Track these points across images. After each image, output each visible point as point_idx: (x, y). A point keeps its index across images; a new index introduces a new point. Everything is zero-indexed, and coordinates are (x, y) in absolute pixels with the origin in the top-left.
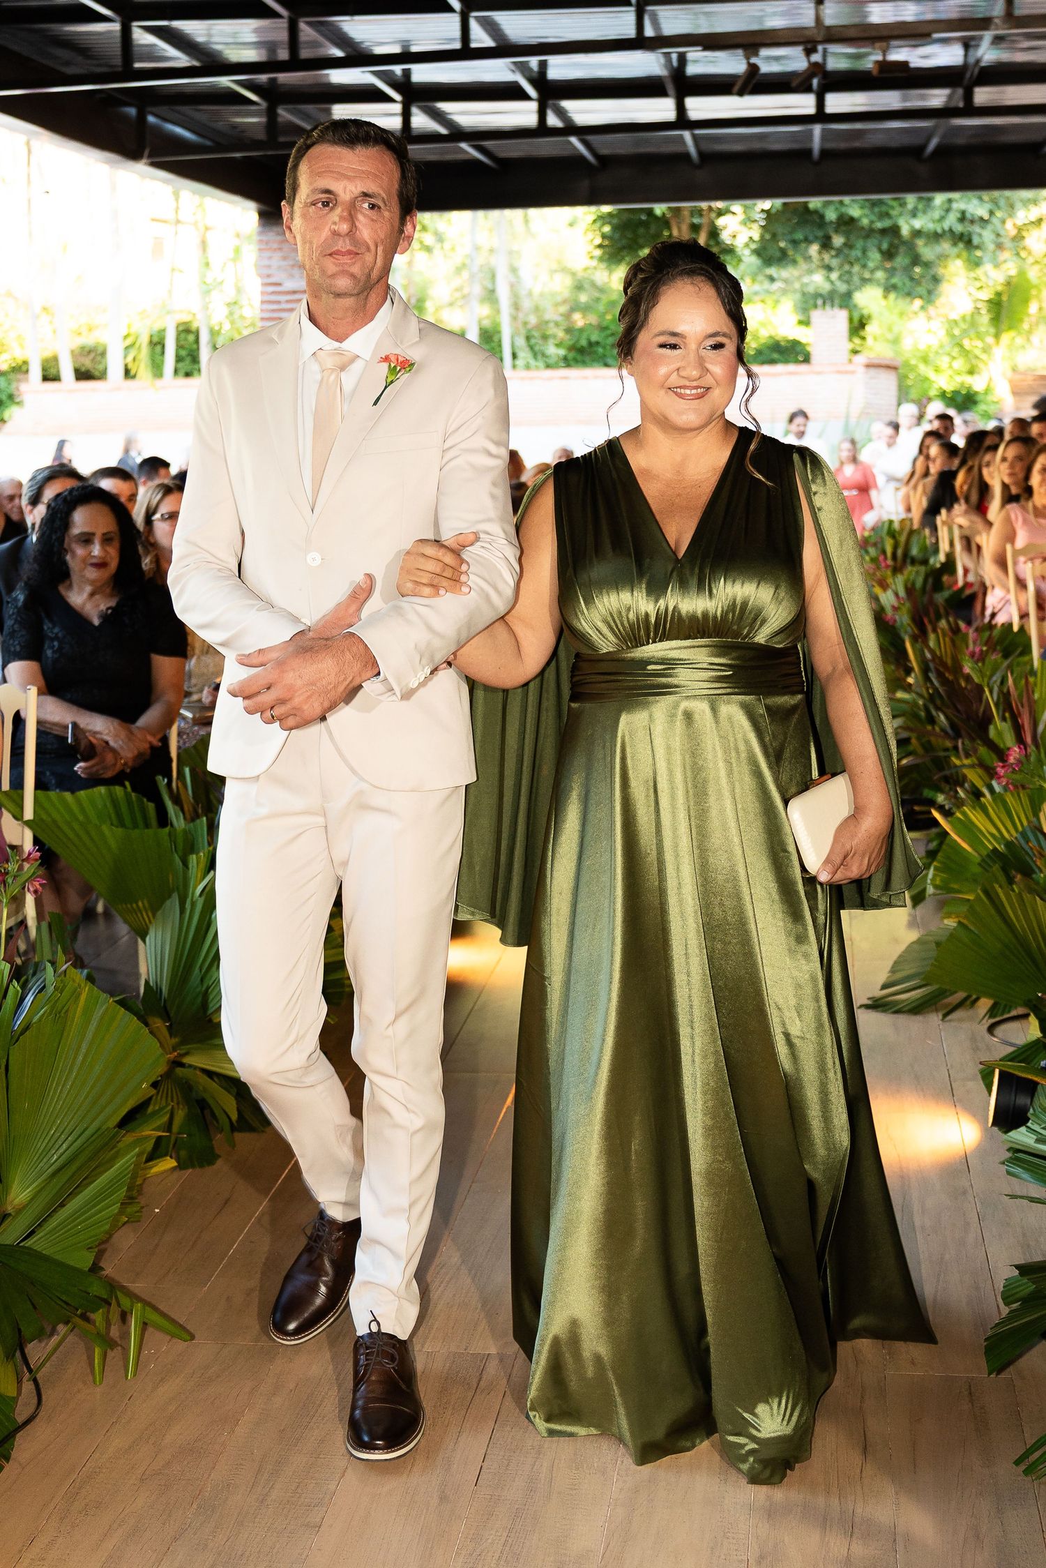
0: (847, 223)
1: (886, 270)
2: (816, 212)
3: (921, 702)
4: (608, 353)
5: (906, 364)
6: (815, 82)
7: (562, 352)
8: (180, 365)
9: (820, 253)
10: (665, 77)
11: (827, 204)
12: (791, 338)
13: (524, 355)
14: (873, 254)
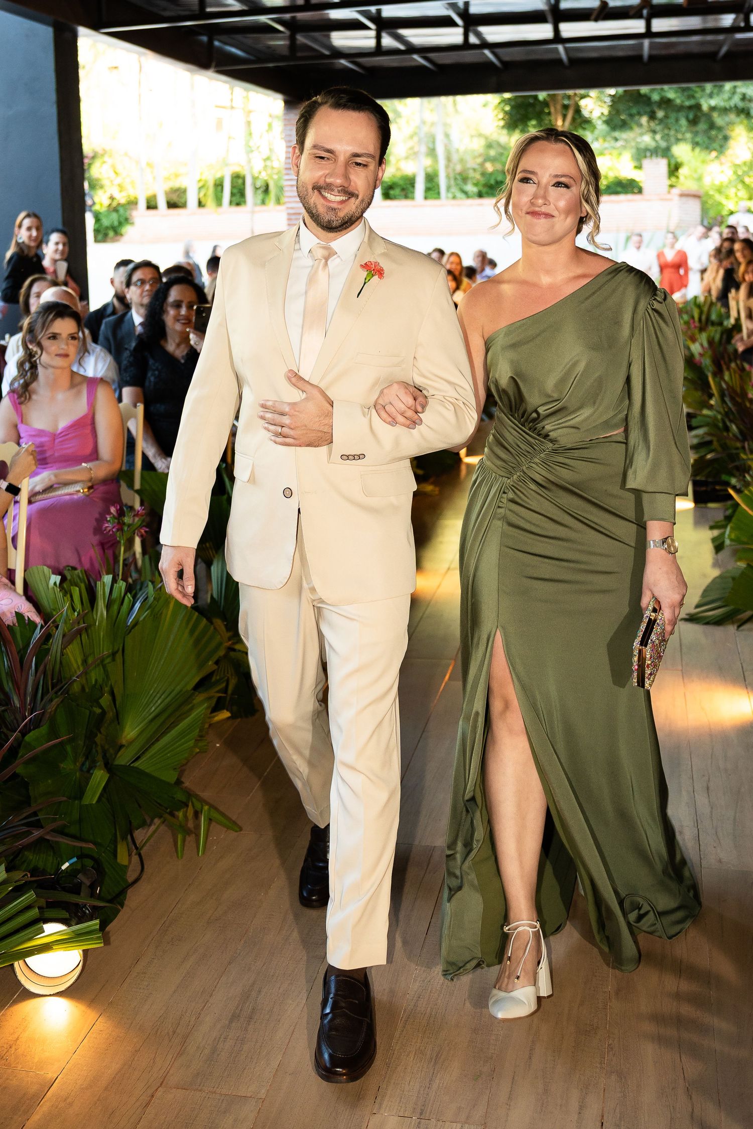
0: (666, 103)
1: (692, 132)
2: (645, 96)
3: (719, 417)
5: (707, 194)
6: (645, 12)
7: (477, 189)
8: (234, 199)
9: (648, 122)
10: (546, 10)
11: (652, 91)
12: (629, 178)
13: (454, 189)
14: (683, 122)
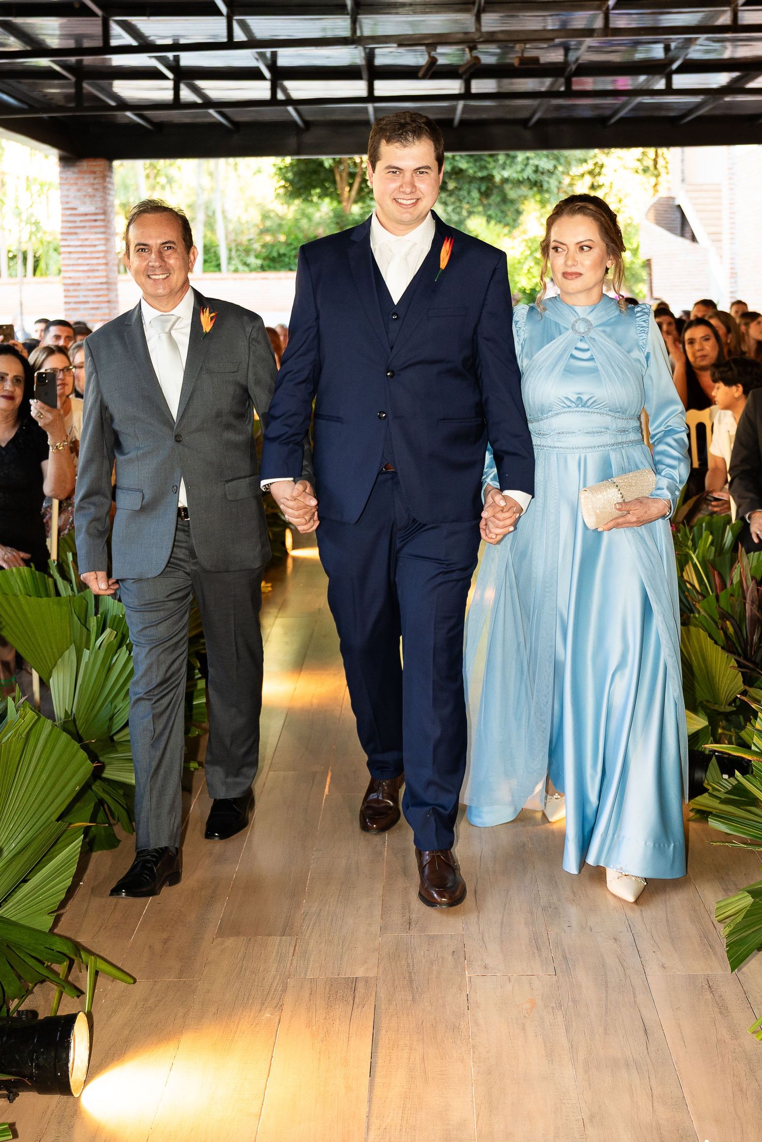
0: (457, 173)
1: (484, 206)
4: (292, 262)
7: (259, 262)
10: (363, 65)
13: (236, 262)
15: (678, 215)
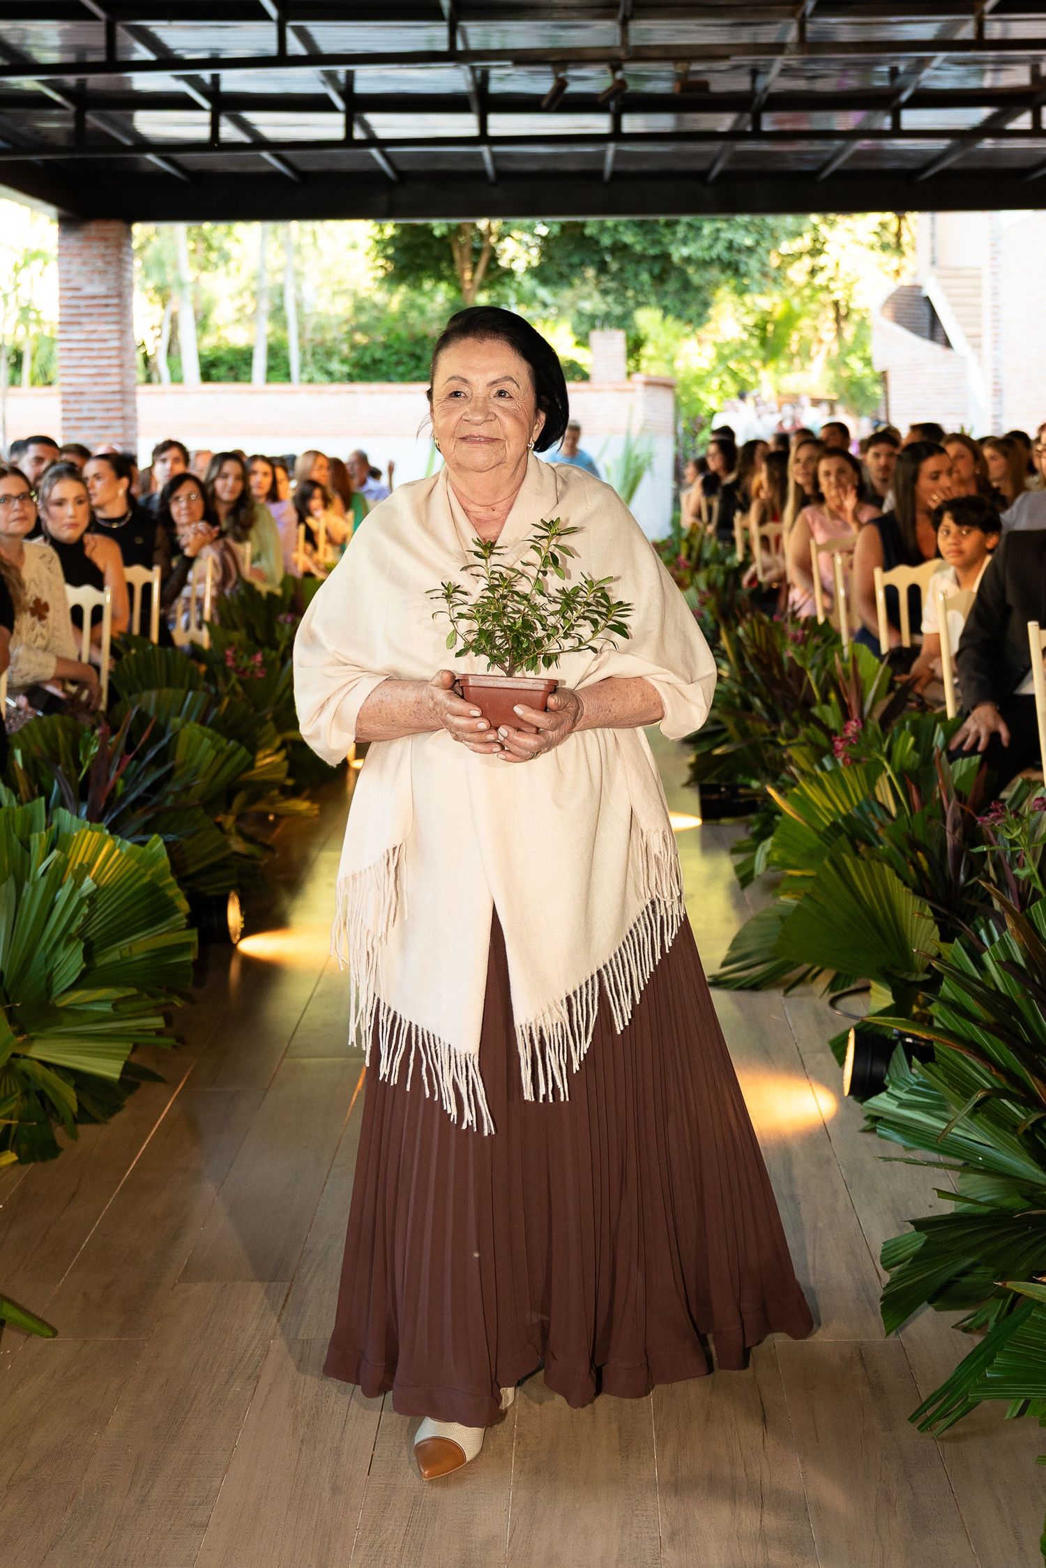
0: (620, 249)
1: (658, 294)
2: (591, 238)
3: (736, 690)
4: (391, 371)
5: (682, 383)
6: (612, 104)
7: (346, 369)
9: (596, 277)
10: (471, 93)
11: (602, 226)
12: (570, 358)
13: (311, 369)
14: (645, 277)
15: (927, 311)
